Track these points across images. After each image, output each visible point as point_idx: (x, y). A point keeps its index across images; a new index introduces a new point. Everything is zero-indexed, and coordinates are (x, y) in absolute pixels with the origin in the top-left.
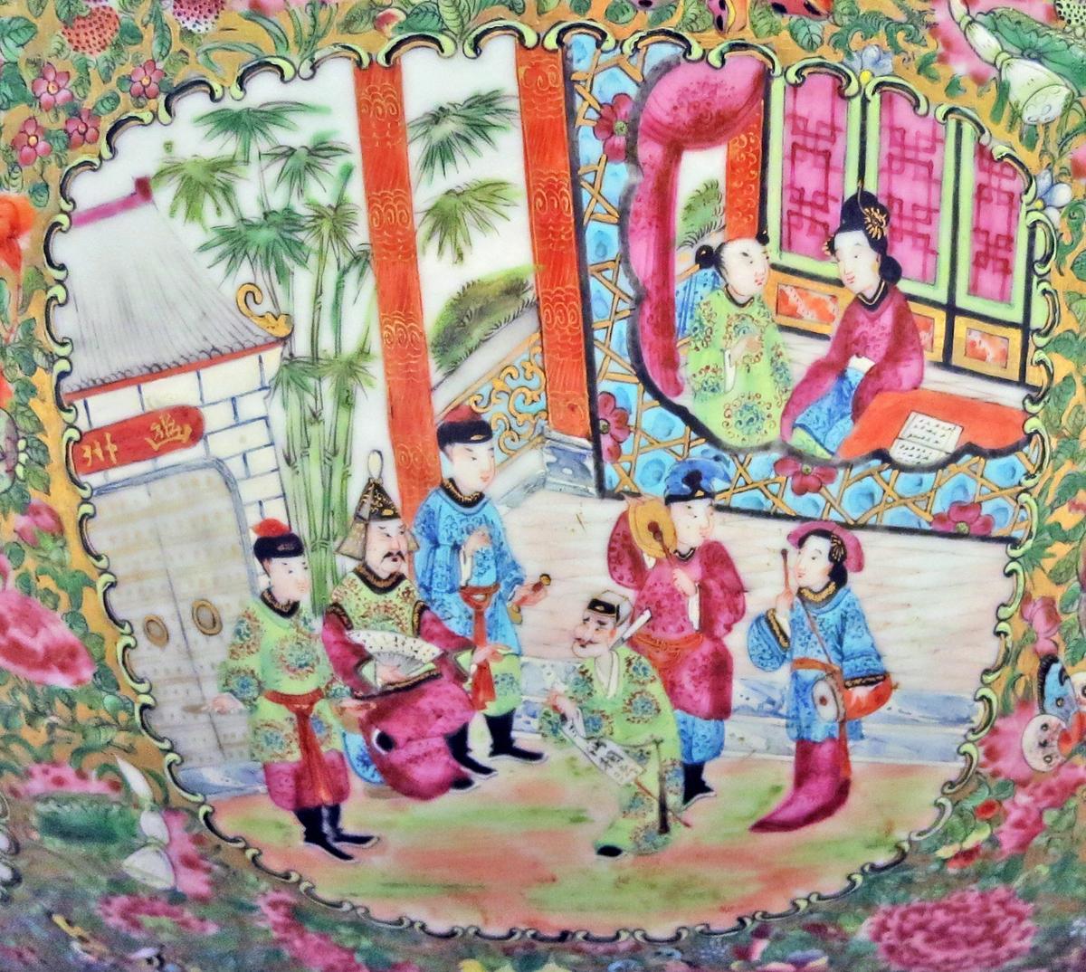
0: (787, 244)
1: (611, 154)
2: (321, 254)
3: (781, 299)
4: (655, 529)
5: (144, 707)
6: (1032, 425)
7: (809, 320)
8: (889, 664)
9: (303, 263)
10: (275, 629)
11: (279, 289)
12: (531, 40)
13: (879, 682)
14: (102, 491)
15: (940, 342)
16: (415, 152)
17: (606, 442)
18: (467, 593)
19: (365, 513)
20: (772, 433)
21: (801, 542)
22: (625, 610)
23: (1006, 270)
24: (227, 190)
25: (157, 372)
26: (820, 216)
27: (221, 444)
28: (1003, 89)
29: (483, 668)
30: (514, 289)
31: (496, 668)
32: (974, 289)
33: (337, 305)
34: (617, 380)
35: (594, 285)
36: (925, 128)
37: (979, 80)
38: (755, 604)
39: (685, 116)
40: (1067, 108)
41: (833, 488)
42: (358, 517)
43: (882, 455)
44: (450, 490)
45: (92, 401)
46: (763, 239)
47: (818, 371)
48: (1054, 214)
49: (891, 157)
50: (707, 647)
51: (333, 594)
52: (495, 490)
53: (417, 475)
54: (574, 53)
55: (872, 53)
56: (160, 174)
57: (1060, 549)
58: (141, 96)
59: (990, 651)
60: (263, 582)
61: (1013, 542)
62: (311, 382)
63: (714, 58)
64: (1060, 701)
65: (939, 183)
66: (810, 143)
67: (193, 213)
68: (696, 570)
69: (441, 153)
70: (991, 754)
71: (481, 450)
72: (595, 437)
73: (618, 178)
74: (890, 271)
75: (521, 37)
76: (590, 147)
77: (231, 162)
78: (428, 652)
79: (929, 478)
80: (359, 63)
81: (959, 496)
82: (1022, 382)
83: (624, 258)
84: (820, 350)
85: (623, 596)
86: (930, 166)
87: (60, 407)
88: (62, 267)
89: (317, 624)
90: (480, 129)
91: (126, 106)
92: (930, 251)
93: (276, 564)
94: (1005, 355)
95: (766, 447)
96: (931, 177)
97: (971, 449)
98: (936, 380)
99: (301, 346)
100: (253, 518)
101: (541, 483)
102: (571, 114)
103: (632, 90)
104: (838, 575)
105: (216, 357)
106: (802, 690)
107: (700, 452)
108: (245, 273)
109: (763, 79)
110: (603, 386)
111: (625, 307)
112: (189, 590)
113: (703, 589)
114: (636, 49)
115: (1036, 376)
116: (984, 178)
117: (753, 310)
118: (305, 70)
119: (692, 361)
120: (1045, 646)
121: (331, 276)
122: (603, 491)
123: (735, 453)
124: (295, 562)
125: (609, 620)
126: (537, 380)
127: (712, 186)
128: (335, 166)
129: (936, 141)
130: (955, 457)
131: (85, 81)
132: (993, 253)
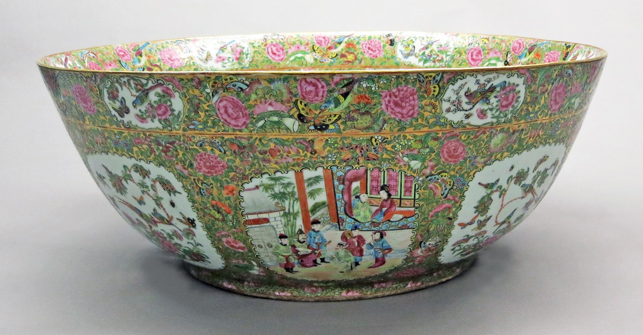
0: (371, 194)
1: (340, 184)
2: (290, 199)
3: (370, 202)
4: (349, 234)
5: (257, 255)
6: (416, 212)
7: (375, 204)
8: (391, 247)
9: (287, 200)
10: (282, 247)
11: (283, 203)
12: (325, 168)
13: (390, 250)
14: (250, 228)
15: (399, 204)
16: (306, 184)
17: (340, 223)
18: (317, 243)
19: (299, 233)
20: (369, 220)
21: (375, 234)
22: (344, 245)
23: (411, 192)
24: (273, 189)
25: (260, 213)
26: (377, 189)
27: (273, 223)
28: (409, 166)
29: (319, 253)
30: (324, 203)
31: (321, 252)
32: (405, 195)
33: (293, 206)
34: (342, 215)
35: (338, 202)
36: (395, 174)
37: (405, 165)
38: (367, 242)
39: (352, 177)
40: (421, 166)
41: (380, 226)
42: (297, 233)
43: (389, 221)
44: (314, 230)
45: (248, 216)
46: (367, 193)
47: (377, 211)
48: (419, 182)
49: (389, 179)
50: (359, 248)
51: (293, 243)
52: (322, 230)
53: (308, 228)
54: (333, 169)
55: (385, 164)
56: (260, 185)
57: (422, 228)
58: (256, 174)
59: (410, 243)
60: (280, 242)
61: (414, 228)
62: (289, 216)
63: (357, 168)
64: (424, 246)
65: (398, 181)
66: (375, 179)
67: (267, 191)
68: (356, 239)
69: (310, 185)
70: (412, 255)
71: (319, 225)
72: (338, 223)
73: (341, 187)
74: (389, 195)
75: (324, 168)
76: (336, 183)
77: (273, 185)
78: (310, 251)
79: (397, 223)
80: (296, 171)
81: (403, 224)
82: (414, 206)
83: (343, 198)
84: (377, 208)
85: (344, 243)
86: (396, 179)
87: (242, 216)
88: (242, 197)
89: (290, 247)
90: (318, 181)
91: (253, 175)
92: (397, 191)
93: (283, 239)
94: (411, 203)
95: (368, 222)
96: (396, 181)
97: (405, 217)
98: (398, 209)
99: (287, 211)
100: (278, 233)
101: (330, 229)
102: (333, 178)
103: (343, 174)
104: (382, 237)
105: (271, 212)
106: (376, 252)
107: (357, 223)
108: (276, 200)
109: (367, 171)
110: (340, 216)
111: (343, 205)
112: (267, 242)
113: (358, 241)
114: (344, 168)
115: (416, 205)
116: (406, 179)
117: (365, 204)
118: (286, 172)
119: (355, 212)
120: (420, 240)
121: (292, 202)
122: (340, 230)
123: (363, 223)
124: (286, 239)
125: (342, 246)
126: (328, 216)
127: (358, 187)
128: (292, 186)
129: (397, 175)
130: (402, 219)
131: (245, 170)
132: (408, 190)
